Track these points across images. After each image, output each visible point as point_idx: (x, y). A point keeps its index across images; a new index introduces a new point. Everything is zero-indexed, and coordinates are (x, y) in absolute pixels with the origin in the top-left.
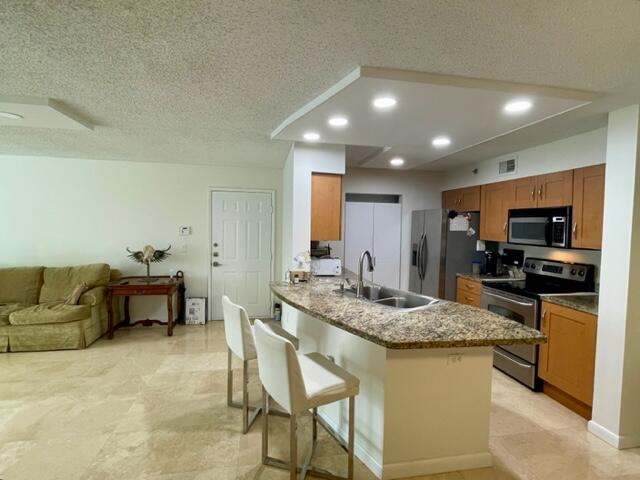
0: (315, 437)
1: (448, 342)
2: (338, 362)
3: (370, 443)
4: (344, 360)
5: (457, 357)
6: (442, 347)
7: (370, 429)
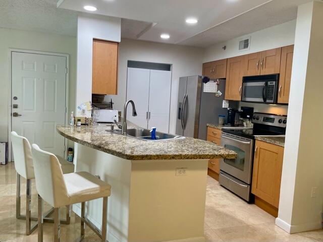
0: (82, 234)
1: (169, 156)
2: (102, 179)
3: (121, 234)
4: (106, 176)
5: (182, 170)
6: (165, 159)
7: (121, 223)
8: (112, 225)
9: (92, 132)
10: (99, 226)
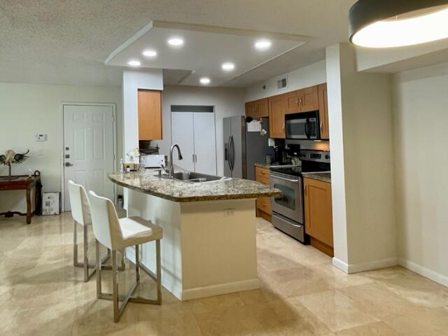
0: (138, 279)
1: (215, 196)
2: (153, 222)
3: (174, 277)
4: (157, 220)
5: (230, 211)
6: (212, 200)
7: (174, 267)
8: (166, 270)
9: (141, 177)
10: (154, 270)
